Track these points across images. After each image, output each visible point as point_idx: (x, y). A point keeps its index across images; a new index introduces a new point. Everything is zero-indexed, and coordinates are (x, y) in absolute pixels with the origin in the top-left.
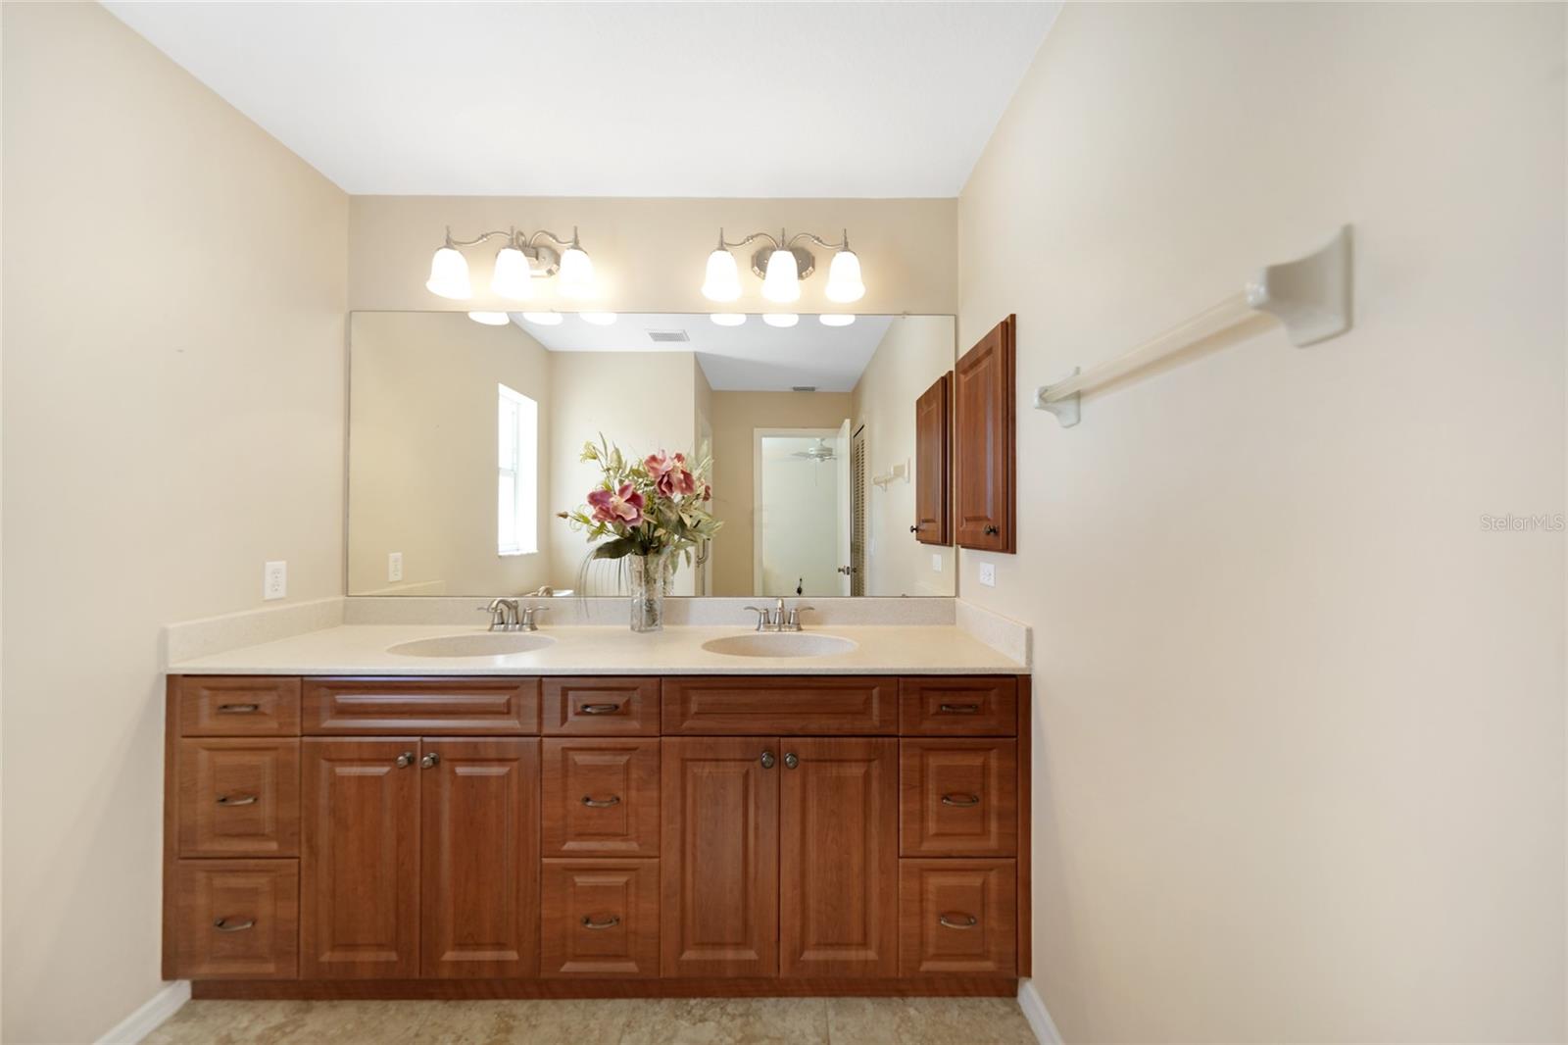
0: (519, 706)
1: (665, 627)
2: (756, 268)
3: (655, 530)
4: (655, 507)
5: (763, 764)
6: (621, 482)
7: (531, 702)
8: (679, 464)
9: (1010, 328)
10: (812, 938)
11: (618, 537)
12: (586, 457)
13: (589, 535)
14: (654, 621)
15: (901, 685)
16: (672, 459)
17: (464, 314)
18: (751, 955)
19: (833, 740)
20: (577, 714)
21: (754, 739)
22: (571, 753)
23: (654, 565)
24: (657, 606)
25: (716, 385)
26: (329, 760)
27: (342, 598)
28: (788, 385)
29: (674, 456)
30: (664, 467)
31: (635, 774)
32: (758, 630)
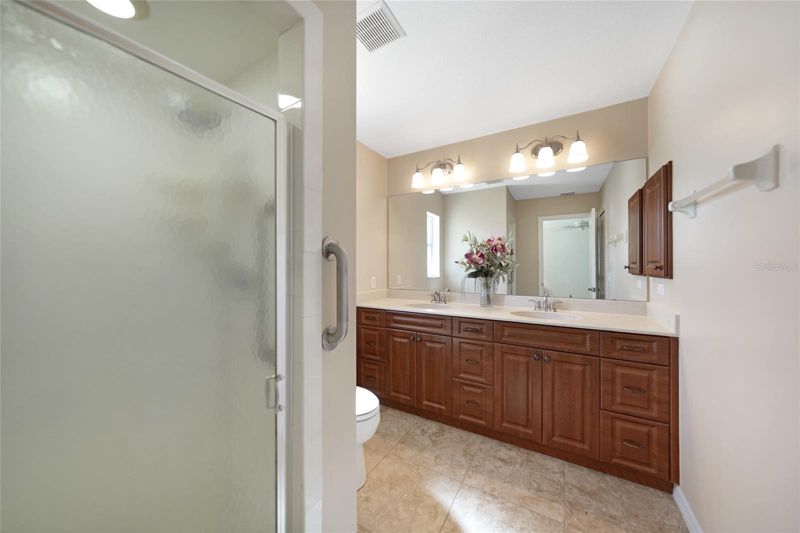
0: (445, 326)
1: (494, 306)
2: (533, 155)
3: (490, 268)
4: (490, 258)
5: (535, 358)
6: (476, 249)
7: (449, 325)
8: (499, 242)
9: (668, 168)
10: (557, 433)
11: (475, 270)
12: (464, 240)
13: (465, 269)
14: (490, 303)
15: (601, 335)
16: (497, 240)
17: (421, 192)
18: (530, 432)
19: (567, 354)
20: (464, 331)
21: (531, 348)
22: (462, 344)
23: (490, 281)
24: (491, 297)
25: (517, 197)
26: (392, 336)
27: (387, 289)
28: (557, 193)
29: (497, 238)
30: (494, 243)
31: (484, 354)
32: (535, 310)
